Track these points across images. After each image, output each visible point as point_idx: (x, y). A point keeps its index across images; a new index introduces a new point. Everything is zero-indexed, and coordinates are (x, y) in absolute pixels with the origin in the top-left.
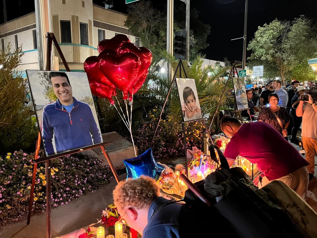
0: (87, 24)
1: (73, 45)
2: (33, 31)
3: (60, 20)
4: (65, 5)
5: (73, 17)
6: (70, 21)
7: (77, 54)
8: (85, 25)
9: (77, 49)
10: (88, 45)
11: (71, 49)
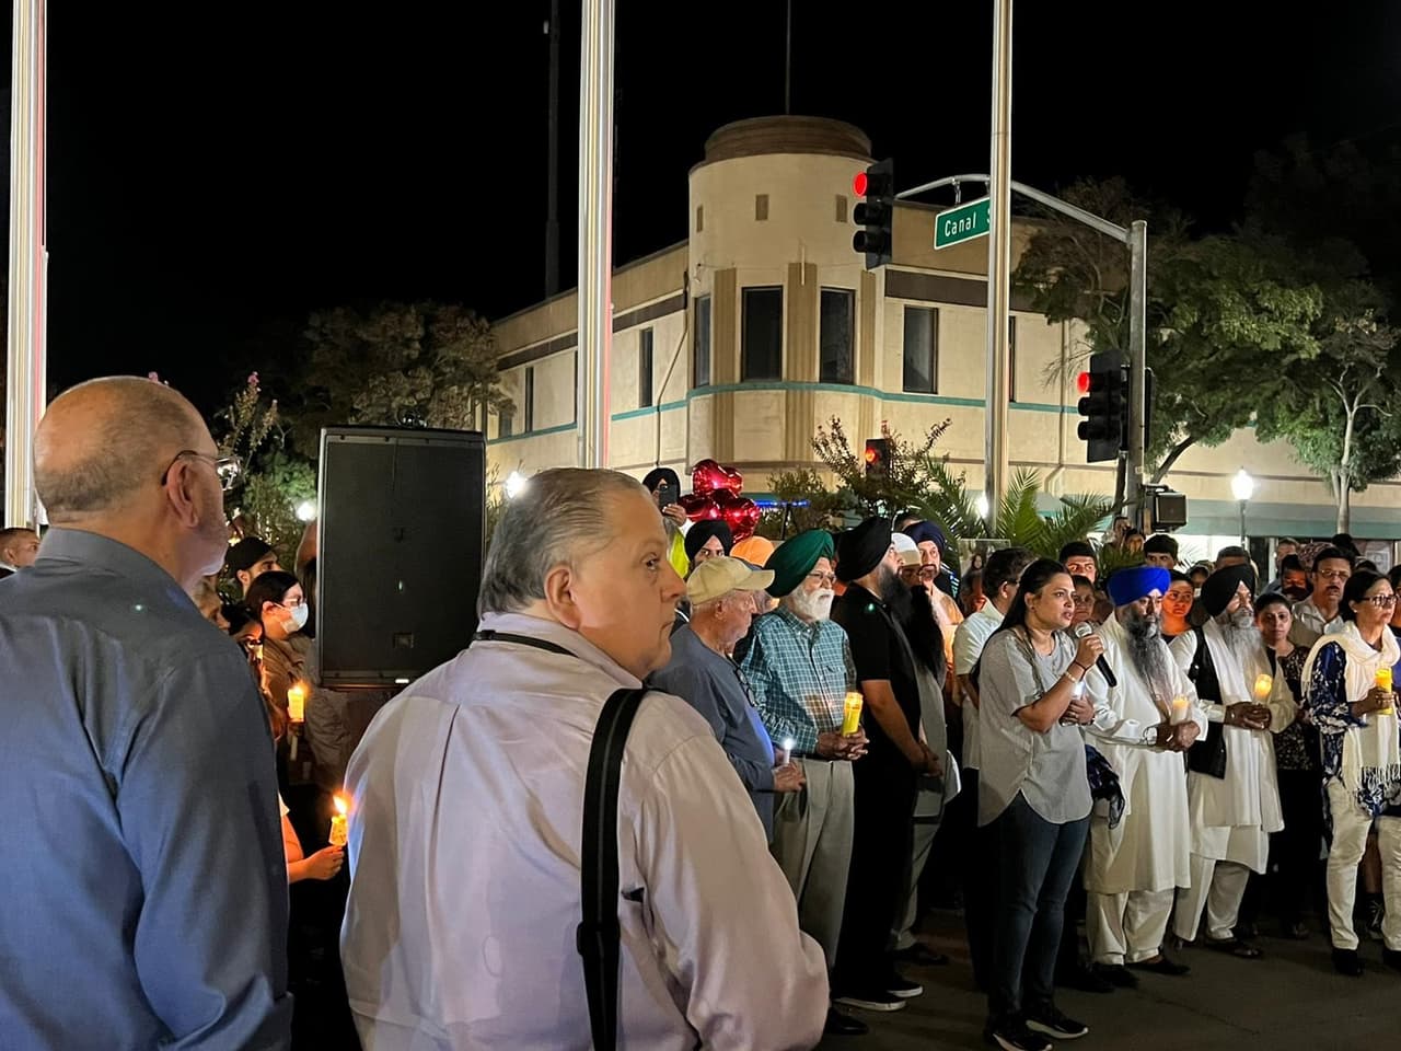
0: (853, 291)
1: (787, 386)
2: (643, 332)
3: (743, 289)
4: (766, 222)
5: (794, 269)
6: (781, 287)
7: (802, 422)
8: (845, 296)
9: (802, 404)
10: (852, 383)
11: (775, 404)
